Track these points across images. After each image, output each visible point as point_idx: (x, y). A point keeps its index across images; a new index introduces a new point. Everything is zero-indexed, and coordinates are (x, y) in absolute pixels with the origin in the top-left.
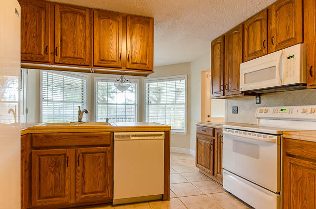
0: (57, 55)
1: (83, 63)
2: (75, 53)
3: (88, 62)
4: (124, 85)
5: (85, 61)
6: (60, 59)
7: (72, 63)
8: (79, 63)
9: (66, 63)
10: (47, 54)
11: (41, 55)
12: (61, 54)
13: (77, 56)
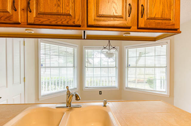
0: (30, 12)
1: (71, 23)
2: (59, 6)
3: (78, 20)
4: (111, 52)
5: (75, 18)
6: (36, 17)
7: (54, 23)
8: (65, 23)
9: (45, 23)
10: (16, 10)
11: (8, 12)
12: (37, 9)
13: (61, 11)
